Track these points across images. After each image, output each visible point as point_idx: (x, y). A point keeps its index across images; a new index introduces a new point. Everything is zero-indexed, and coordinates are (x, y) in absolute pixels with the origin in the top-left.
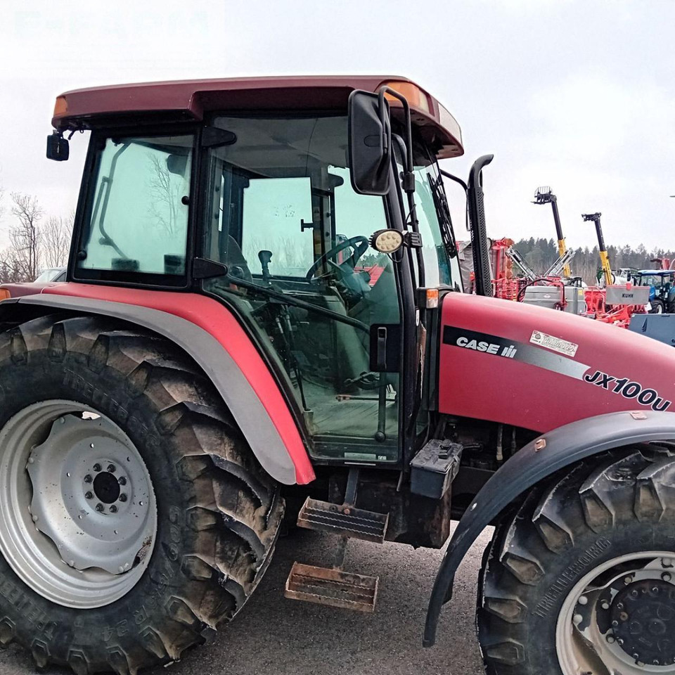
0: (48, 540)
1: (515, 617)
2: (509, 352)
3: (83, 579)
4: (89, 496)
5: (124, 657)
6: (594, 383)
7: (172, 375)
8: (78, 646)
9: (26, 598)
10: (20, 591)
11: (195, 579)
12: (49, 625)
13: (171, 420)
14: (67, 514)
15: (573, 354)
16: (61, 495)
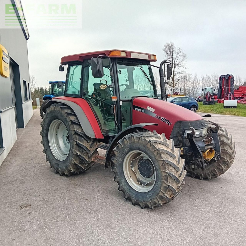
0: (59, 148)
1: (116, 163)
2: (143, 111)
3: (64, 156)
4: (66, 140)
5: (65, 170)
6: (157, 118)
7: (71, 115)
8: (59, 168)
9: (54, 158)
10: (53, 157)
11: (74, 155)
12: (56, 163)
13: (70, 123)
14: (63, 143)
15: (154, 112)
16: (62, 139)
